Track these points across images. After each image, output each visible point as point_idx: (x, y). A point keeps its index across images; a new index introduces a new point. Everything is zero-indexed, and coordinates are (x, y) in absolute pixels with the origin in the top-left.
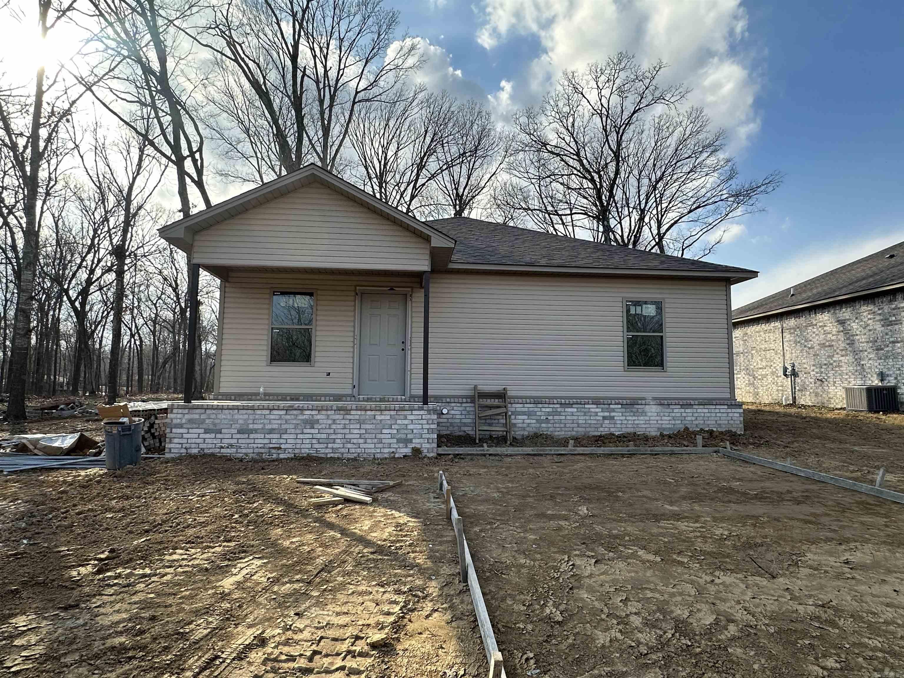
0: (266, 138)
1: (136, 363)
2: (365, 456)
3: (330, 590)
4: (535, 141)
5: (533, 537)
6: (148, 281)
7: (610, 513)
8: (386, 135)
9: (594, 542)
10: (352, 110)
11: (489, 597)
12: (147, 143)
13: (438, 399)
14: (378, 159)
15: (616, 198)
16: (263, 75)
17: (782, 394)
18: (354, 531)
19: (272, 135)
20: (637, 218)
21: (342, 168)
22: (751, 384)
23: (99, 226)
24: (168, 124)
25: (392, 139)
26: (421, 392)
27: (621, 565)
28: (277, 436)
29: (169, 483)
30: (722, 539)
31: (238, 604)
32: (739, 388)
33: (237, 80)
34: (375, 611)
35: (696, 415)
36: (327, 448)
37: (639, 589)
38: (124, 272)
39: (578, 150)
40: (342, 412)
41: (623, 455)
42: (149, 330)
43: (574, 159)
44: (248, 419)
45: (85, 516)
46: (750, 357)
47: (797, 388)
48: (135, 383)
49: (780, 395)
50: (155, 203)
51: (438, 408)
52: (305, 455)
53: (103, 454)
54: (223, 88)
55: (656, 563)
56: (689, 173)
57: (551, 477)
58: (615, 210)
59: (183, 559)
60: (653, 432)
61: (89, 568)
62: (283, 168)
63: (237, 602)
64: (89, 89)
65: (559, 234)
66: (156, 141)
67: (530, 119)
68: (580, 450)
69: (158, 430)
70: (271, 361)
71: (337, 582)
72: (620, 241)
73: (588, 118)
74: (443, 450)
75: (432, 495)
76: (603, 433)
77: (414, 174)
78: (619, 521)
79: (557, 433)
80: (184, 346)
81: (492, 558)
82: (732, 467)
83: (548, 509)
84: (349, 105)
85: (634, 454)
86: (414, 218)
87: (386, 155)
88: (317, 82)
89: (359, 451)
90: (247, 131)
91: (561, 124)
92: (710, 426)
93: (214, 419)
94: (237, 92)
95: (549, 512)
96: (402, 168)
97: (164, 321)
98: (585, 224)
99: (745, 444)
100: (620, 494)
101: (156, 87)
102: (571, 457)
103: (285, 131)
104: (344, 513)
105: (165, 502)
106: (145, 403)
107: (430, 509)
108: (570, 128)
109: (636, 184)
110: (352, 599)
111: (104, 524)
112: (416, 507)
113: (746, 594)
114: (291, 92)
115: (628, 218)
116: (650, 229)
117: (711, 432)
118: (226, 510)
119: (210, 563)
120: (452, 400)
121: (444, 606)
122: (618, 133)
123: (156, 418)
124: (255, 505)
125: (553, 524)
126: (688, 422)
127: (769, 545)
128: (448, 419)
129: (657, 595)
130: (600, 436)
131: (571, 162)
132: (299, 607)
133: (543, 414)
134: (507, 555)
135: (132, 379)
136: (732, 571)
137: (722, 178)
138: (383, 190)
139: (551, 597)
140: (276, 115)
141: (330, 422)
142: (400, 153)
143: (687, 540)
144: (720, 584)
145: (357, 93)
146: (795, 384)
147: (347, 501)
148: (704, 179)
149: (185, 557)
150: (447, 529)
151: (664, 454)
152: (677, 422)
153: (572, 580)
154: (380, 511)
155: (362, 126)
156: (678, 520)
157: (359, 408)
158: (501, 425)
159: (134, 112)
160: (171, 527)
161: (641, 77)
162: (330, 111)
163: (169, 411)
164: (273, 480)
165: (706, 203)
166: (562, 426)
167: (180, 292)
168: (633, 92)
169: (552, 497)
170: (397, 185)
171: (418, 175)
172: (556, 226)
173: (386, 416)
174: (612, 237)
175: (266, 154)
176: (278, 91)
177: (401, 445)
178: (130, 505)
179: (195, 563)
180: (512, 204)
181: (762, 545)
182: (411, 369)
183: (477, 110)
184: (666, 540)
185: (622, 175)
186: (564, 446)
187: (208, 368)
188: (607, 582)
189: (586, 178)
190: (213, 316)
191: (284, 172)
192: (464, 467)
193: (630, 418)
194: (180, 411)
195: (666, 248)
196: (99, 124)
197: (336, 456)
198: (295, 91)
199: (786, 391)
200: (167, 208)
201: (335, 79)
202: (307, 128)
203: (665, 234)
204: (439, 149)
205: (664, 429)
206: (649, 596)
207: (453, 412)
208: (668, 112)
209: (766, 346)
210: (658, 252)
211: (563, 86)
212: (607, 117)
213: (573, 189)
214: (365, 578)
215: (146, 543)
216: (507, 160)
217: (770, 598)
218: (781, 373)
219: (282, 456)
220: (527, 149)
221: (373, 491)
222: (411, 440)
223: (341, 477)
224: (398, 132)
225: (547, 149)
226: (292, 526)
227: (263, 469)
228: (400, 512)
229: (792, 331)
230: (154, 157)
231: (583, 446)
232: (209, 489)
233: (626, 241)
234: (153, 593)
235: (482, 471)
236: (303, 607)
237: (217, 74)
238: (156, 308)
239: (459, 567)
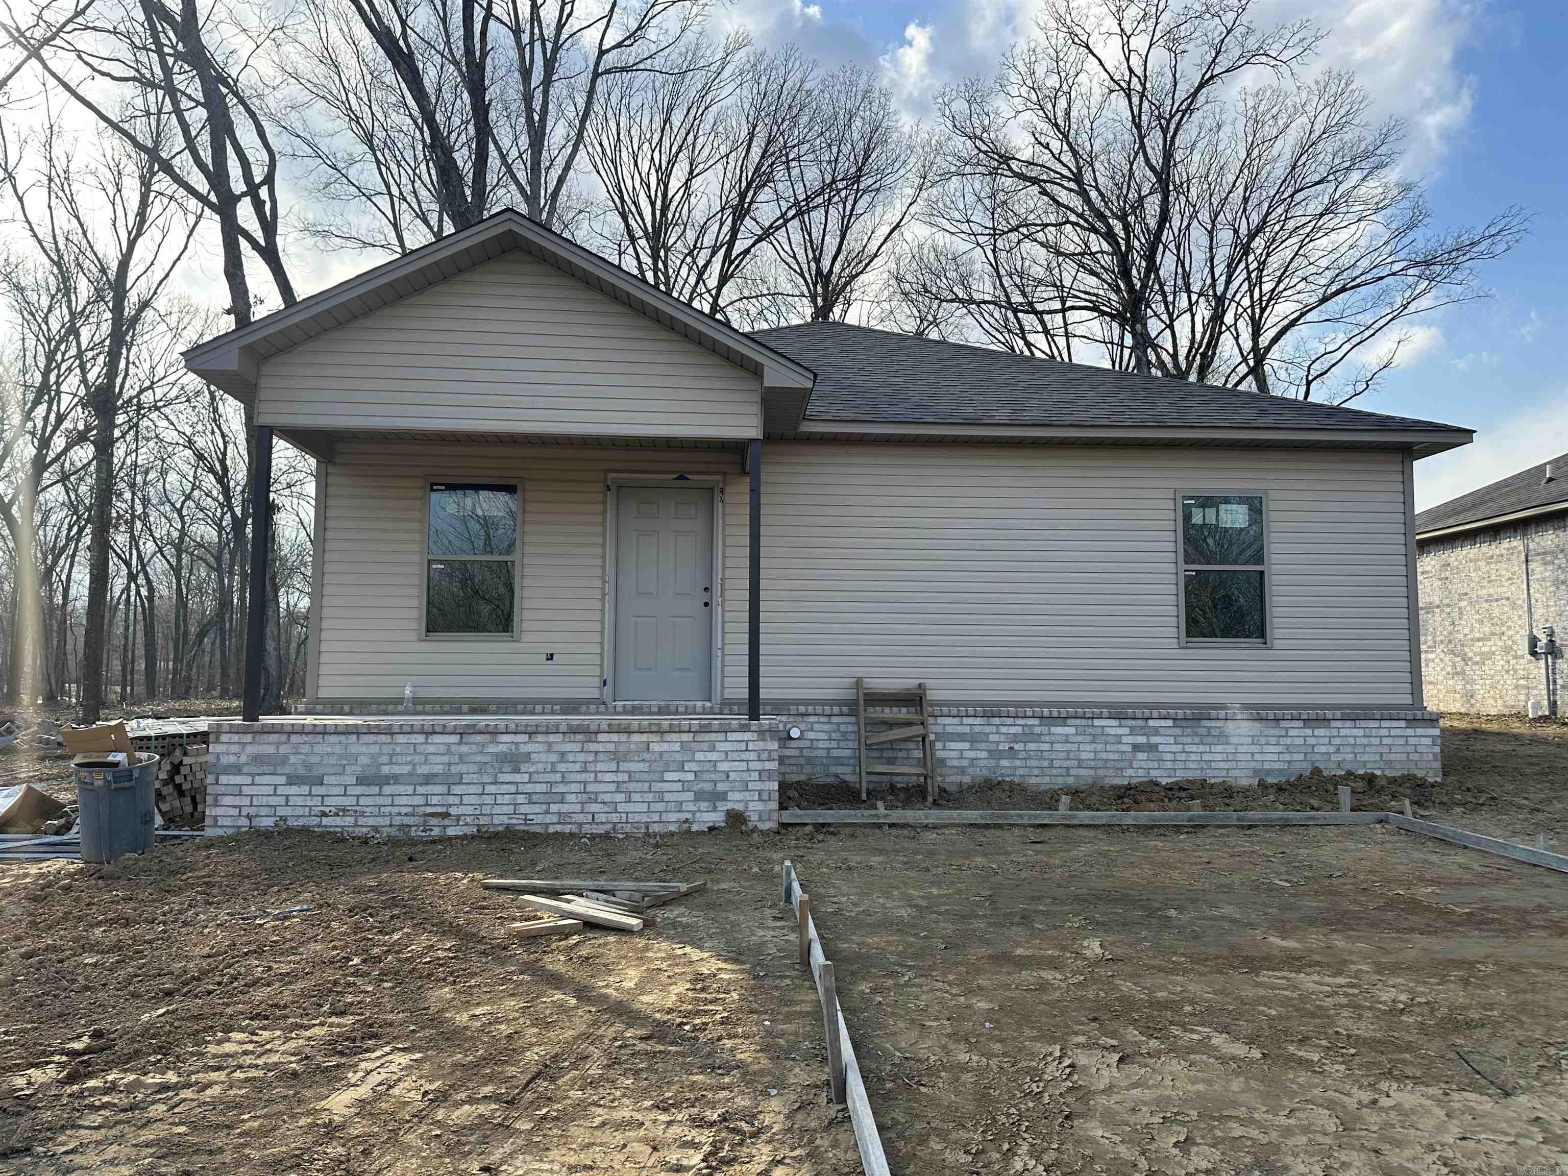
0: (408, 155)
1: (140, 635)
2: (628, 828)
3: (556, 1118)
4: (985, 152)
5: (983, 1005)
6: (163, 460)
7: (1150, 954)
8: (666, 143)
9: (1117, 1017)
10: (591, 92)
11: (892, 1134)
12: (156, 167)
13: (780, 707)
14: (649, 197)
15: (1161, 273)
16: (400, 16)
17: (1527, 695)
18: (604, 991)
19: (420, 147)
20: (1208, 314)
21: (571, 215)
22: (1457, 673)
23: (57, 348)
24: (200, 126)
25: (677, 154)
26: (745, 694)
27: (1176, 1066)
28: (441, 789)
29: (215, 891)
30: (1395, 1011)
31: (361, 1148)
32: (1430, 683)
33: (346, 29)
34: (649, 1164)
35: (1338, 741)
36: (547, 812)
37: (1214, 1118)
38: (112, 442)
39: (1079, 169)
40: (579, 737)
41: (1178, 829)
42: (166, 564)
43: (1070, 190)
44: (381, 754)
45: (40, 962)
46: (1456, 614)
47: (1559, 682)
48: (140, 677)
49: (1522, 697)
50: (176, 295)
51: (781, 727)
52: (501, 829)
53: (75, 829)
54: (316, 46)
55: (1252, 1062)
56: (1322, 215)
57: (1023, 875)
58: (1159, 298)
59: (245, 1053)
60: (1244, 778)
61: (51, 1072)
62: (445, 217)
63: (360, 1143)
64: (34, 53)
65: (1038, 354)
66: (176, 162)
67: (974, 105)
68: (1084, 816)
69: (189, 778)
70: (428, 631)
71: (569, 1102)
72: (1170, 366)
73: (1100, 99)
74: (792, 815)
75: (768, 912)
76: (1134, 781)
77: (726, 229)
78: (1171, 972)
79: (1033, 780)
80: (242, 598)
81: (899, 1050)
82: (1416, 855)
83: (1018, 944)
84: (584, 80)
85: (1203, 827)
86: (727, 324)
87: (666, 186)
88: (517, 32)
89: (614, 818)
90: (368, 139)
91: (1041, 113)
92: (1368, 765)
93: (306, 755)
94: (346, 57)
95: (1019, 951)
96: (699, 216)
97: (200, 545)
98: (1094, 330)
99: (1444, 804)
100: (1173, 913)
101: (174, 47)
102: (1064, 832)
103: (448, 136)
104: (584, 953)
105: (206, 931)
106: (160, 722)
107: (764, 943)
108: (1060, 121)
109: (1205, 241)
110: (601, 1137)
111: (80, 978)
112: (735, 939)
113: (1447, 1131)
114: (462, 51)
115: (1187, 316)
116: (1237, 339)
117: (1370, 779)
118: (335, 948)
119: (301, 1060)
120: (810, 709)
121: (797, 1152)
122: (1165, 131)
123: (185, 754)
124: (396, 937)
125: (1028, 976)
126: (1319, 757)
127: (1497, 1025)
128: (801, 749)
129: (1254, 1133)
130: (1129, 787)
131: (1063, 196)
132: (490, 1153)
133: (1002, 738)
134: (930, 1043)
135: (133, 670)
136: (1416, 1081)
137: (1394, 226)
138: (661, 265)
139: (1026, 1135)
140: (429, 103)
141: (554, 758)
142: (696, 183)
143: (1319, 1013)
144: (1392, 1108)
145: (602, 53)
146: (1554, 673)
147: (591, 925)
148: (1354, 227)
149: (250, 1047)
150: (801, 987)
151: (1269, 825)
152: (1296, 757)
153: (1070, 1099)
154: (660, 948)
155: (613, 124)
156: (1298, 971)
157: (615, 729)
158: (915, 762)
159: (128, 100)
160: (219, 984)
161: (1217, 8)
162: (546, 93)
163: (212, 738)
164: (433, 882)
165: (1358, 281)
166: (1045, 764)
167: (232, 484)
168: (1199, 41)
169: (1025, 919)
170: (691, 253)
171: (734, 231)
172: (1031, 338)
173: (671, 745)
174: (1152, 357)
175: (410, 187)
176: (433, 52)
177: (704, 805)
178: (133, 938)
179: (270, 1061)
180: (934, 290)
181: (1483, 1025)
182: (724, 644)
183: (862, 86)
184: (1273, 1012)
185: (1176, 223)
186: (1050, 809)
187: (294, 645)
188: (1145, 1103)
189: (1096, 232)
190: (303, 534)
191: (449, 228)
192: (836, 852)
193: (1193, 748)
194: (236, 738)
195: (1271, 380)
196: (55, 128)
197: (567, 829)
198: (469, 50)
199: (1535, 688)
200: (203, 308)
201: (554, 25)
202: (495, 131)
203: (1268, 349)
204: (780, 173)
205: (1268, 772)
206: (1237, 1133)
207: (811, 735)
208: (1275, 83)
209: (1491, 591)
210: (1254, 388)
211: (1044, 29)
212: (1142, 95)
213: (1066, 255)
214: (628, 1093)
215: (168, 1018)
216: (924, 194)
217: (1497, 1139)
218: (1523, 647)
219: (451, 832)
220: (968, 169)
221: (644, 904)
222: (725, 793)
223: (578, 875)
224: (691, 138)
225: (1010, 169)
226: (473, 982)
227: (411, 859)
228: (701, 948)
229: (1549, 558)
230: (171, 198)
231: (1089, 808)
232: (299, 902)
233: (1184, 367)
234: (181, 1124)
235: (875, 860)
236: (497, 1155)
237: (303, 18)
238: (182, 518)
239: (827, 1069)
